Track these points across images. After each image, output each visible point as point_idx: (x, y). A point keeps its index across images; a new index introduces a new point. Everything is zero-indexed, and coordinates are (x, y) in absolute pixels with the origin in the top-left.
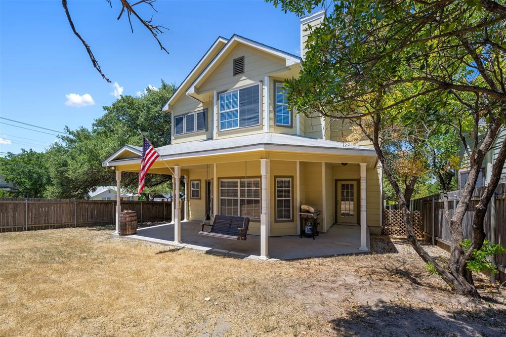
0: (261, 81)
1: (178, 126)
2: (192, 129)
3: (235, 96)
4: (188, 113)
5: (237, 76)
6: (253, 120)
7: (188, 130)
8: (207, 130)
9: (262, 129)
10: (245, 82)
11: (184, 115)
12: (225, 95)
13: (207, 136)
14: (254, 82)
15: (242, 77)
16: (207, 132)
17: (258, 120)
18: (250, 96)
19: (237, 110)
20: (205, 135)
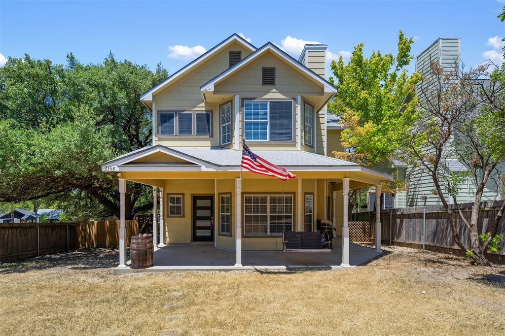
0: (295, 99)
1: (164, 125)
2: (189, 132)
3: (264, 106)
4: (184, 111)
5: (267, 87)
6: (284, 136)
7: (182, 131)
8: (212, 136)
9: (294, 146)
10: (274, 95)
11: (176, 112)
12: (252, 102)
13: (211, 143)
14: (286, 98)
15: (272, 89)
16: (211, 139)
17: (291, 136)
18: (281, 111)
19: (267, 122)
20: (209, 142)
